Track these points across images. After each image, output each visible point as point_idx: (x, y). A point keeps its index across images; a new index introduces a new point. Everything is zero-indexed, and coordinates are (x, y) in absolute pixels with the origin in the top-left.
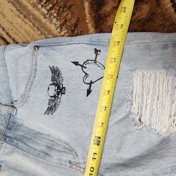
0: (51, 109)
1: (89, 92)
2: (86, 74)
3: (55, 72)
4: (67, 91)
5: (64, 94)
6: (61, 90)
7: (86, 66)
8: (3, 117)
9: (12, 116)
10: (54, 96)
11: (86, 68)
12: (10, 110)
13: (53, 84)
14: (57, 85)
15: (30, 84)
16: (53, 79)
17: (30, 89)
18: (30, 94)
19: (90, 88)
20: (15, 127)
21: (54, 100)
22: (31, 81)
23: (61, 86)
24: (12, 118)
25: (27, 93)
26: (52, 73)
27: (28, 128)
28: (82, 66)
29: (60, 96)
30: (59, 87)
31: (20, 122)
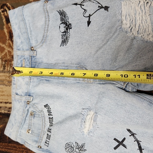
0: (64, 42)
1: (89, 23)
2: (85, 10)
3: (62, 14)
4: (73, 26)
5: (71, 28)
6: (68, 27)
7: (83, 4)
8: (27, 60)
9: (33, 57)
10: (65, 32)
11: (83, 5)
12: (32, 53)
13: (62, 23)
14: (65, 23)
15: (47, 26)
16: (62, 19)
17: (47, 30)
18: (48, 34)
19: (89, 20)
20: (37, 65)
21: (65, 35)
22: (47, 24)
23: (68, 23)
24: (33, 59)
25: (45, 34)
26: (60, 15)
27: (47, 64)
28: (81, 5)
29: (68, 31)
30: (66, 24)
31: (40, 61)
